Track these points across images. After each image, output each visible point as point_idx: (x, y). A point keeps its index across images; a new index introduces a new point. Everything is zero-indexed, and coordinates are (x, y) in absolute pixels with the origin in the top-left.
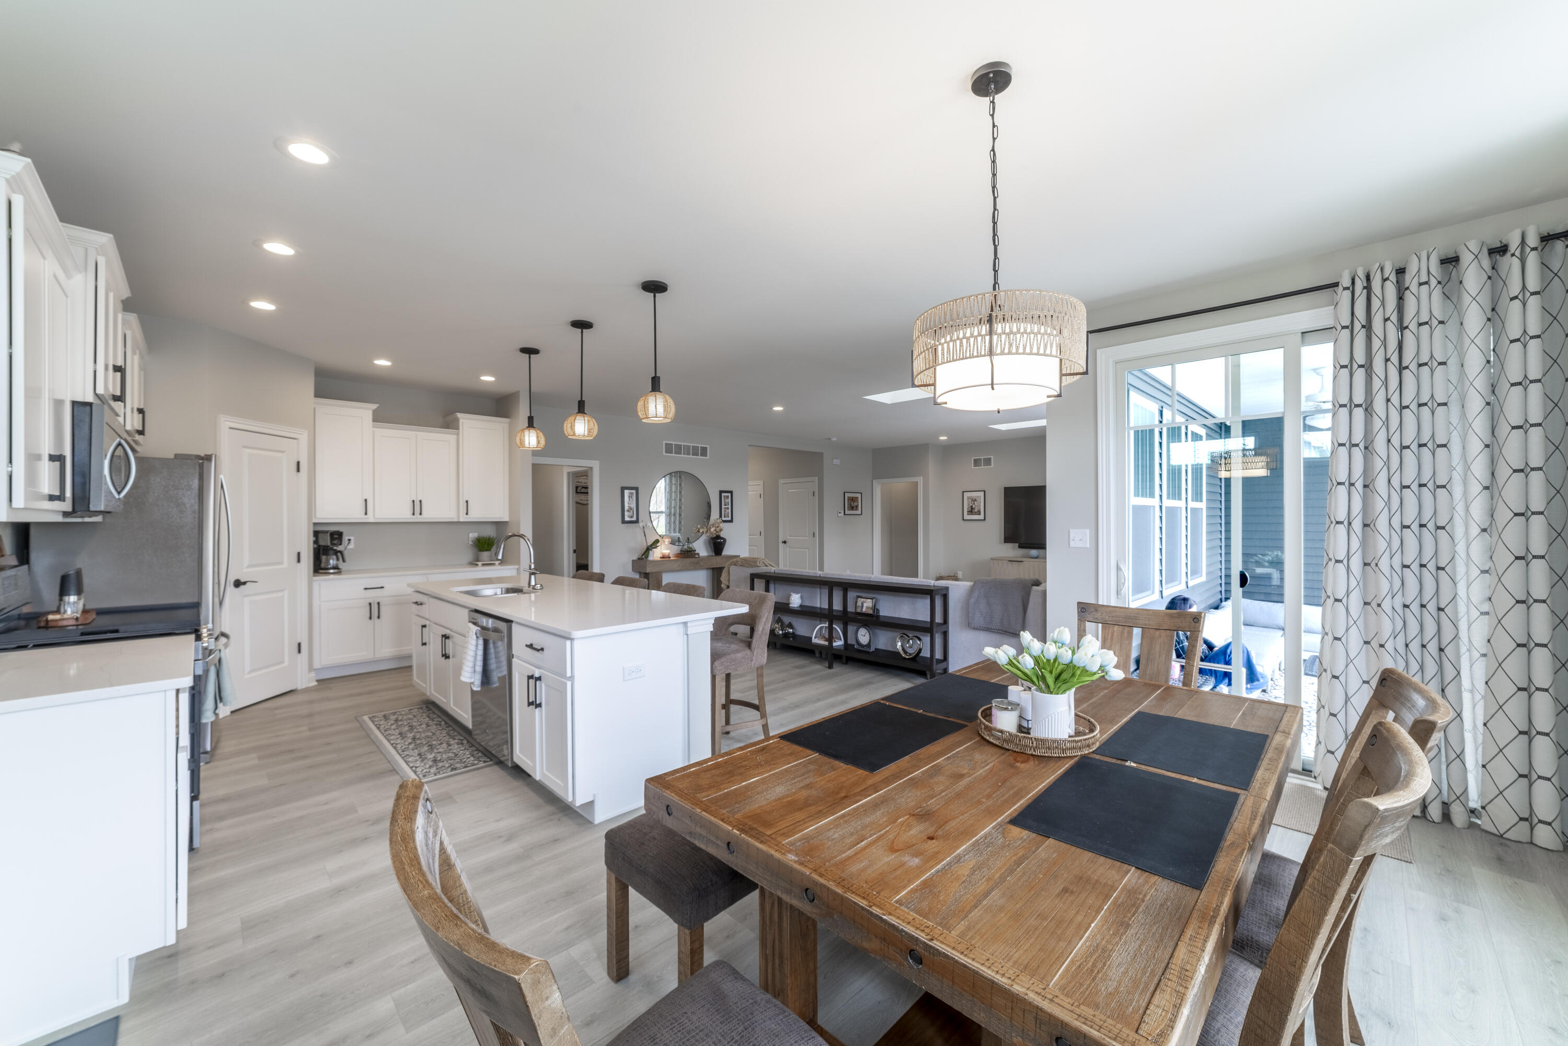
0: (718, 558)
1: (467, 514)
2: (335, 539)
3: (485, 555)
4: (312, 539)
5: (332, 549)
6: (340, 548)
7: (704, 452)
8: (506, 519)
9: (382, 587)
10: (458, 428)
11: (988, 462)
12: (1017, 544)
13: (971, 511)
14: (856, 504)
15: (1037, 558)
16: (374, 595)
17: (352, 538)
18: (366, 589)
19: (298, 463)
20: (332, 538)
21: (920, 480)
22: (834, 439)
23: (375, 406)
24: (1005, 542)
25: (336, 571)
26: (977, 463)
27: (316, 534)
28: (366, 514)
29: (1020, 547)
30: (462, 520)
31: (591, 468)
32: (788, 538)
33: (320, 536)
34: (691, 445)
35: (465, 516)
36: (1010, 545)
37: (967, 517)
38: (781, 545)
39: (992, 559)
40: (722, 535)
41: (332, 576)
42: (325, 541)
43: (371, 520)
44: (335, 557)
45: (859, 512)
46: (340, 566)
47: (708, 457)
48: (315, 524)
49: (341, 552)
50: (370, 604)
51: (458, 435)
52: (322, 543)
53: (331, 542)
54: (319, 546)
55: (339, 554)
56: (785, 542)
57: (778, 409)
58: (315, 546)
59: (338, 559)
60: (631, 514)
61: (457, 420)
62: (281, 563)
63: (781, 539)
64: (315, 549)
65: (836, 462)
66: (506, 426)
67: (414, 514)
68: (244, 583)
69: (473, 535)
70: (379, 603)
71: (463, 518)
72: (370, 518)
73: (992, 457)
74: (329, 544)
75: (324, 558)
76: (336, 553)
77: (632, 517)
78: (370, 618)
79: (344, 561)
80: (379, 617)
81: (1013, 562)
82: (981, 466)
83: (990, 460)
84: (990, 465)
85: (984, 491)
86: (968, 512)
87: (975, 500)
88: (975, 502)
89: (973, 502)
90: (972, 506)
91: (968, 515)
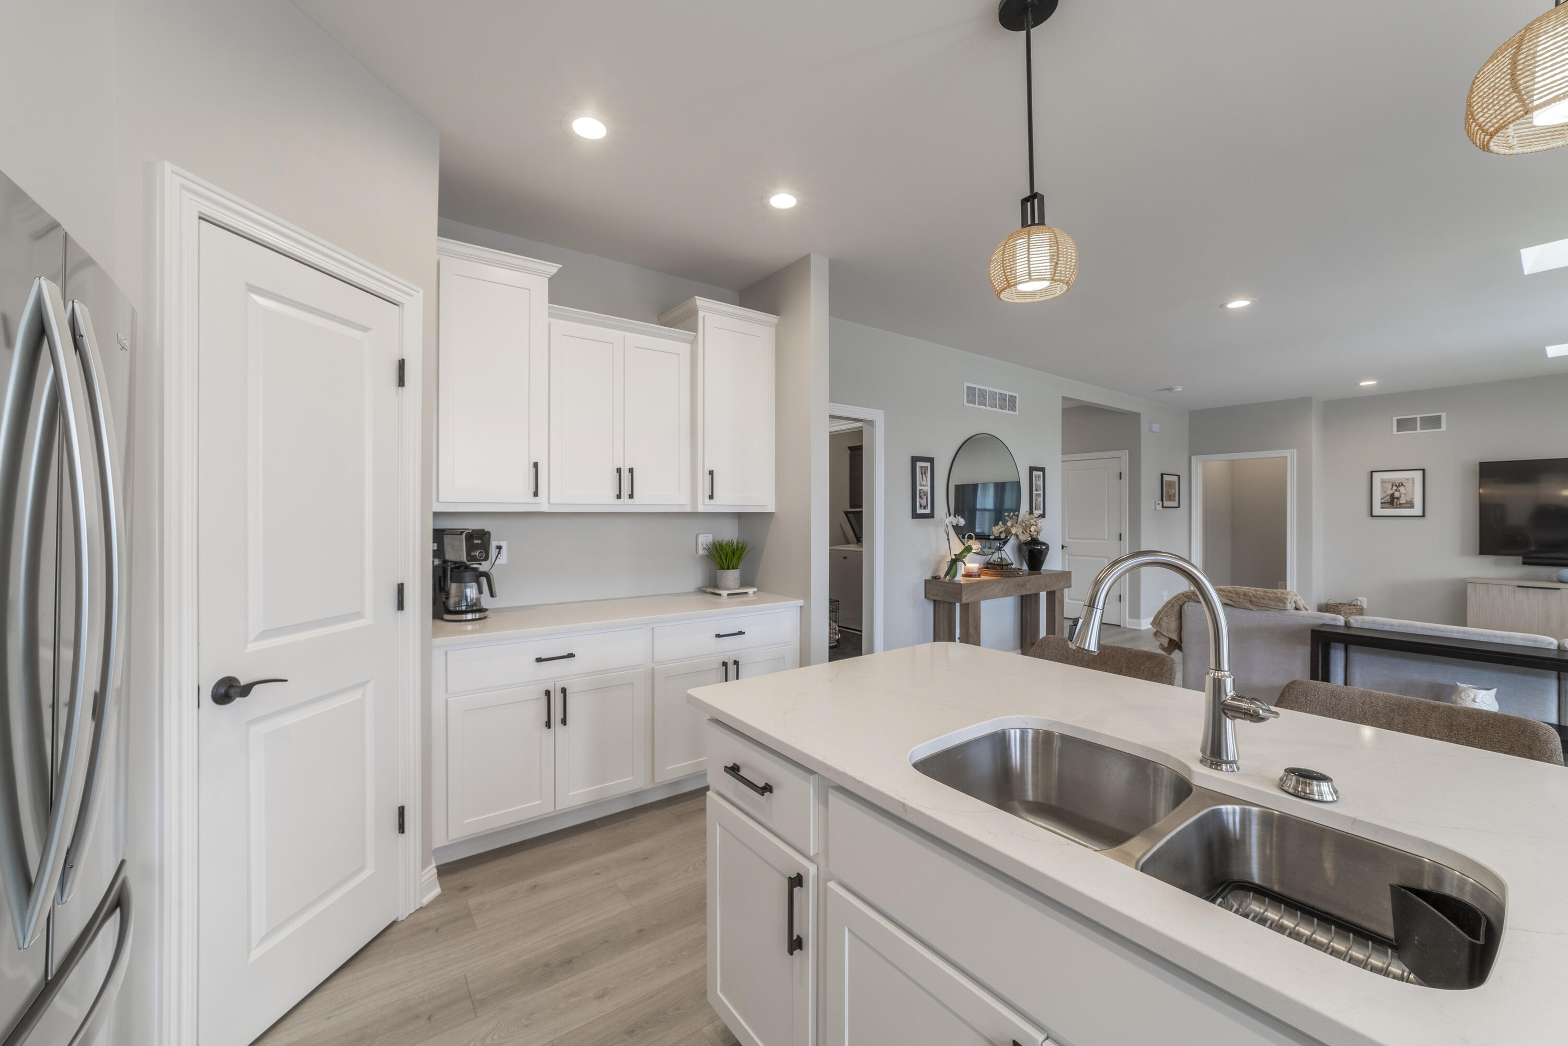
0: (1035, 575)
1: (711, 497)
2: (477, 547)
3: (731, 577)
4: (431, 546)
5: (467, 568)
6: (484, 567)
7: (1012, 403)
8: (771, 508)
9: (571, 655)
10: (694, 329)
11: (1434, 422)
12: (1517, 559)
13: (1392, 501)
14: (1173, 491)
16: (554, 674)
17: (504, 544)
18: (539, 660)
19: (402, 364)
20: (470, 547)
21: (1291, 456)
22: (1179, 389)
23: (553, 268)
24: (1481, 554)
25: (477, 615)
26: (1403, 425)
27: (439, 535)
28: (536, 494)
29: (1525, 563)
30: (701, 509)
31: (871, 423)
33: (447, 539)
35: (707, 501)
39: (1471, 582)
40: (1041, 538)
41: (469, 627)
42: (457, 552)
43: (545, 508)
44: (474, 585)
45: (1176, 503)
46: (484, 604)
48: (436, 515)
49: (486, 575)
50: (548, 693)
51: (693, 343)
52: (450, 556)
53: (468, 555)
54: (445, 562)
55: (484, 580)
56: (1063, 547)
58: (437, 562)
59: (480, 591)
60: (924, 501)
61: (694, 313)
62: (358, 615)
64: (435, 568)
65: (1156, 427)
66: (772, 331)
67: (619, 497)
68: (246, 690)
69: (705, 539)
70: (564, 691)
71: (704, 506)
72: (542, 505)
73: (1444, 414)
74: (465, 560)
75: (453, 588)
76: (478, 576)
77: (925, 508)
78: (548, 725)
79: (492, 595)
80: (564, 722)
81: (1530, 589)
82: (1416, 429)
83: (1438, 419)
84: (1440, 428)
85: (1423, 470)
86: (1382, 503)
87: (1401, 484)
88: (1402, 489)
89: (1395, 488)
90: (1392, 495)
91: (1382, 508)
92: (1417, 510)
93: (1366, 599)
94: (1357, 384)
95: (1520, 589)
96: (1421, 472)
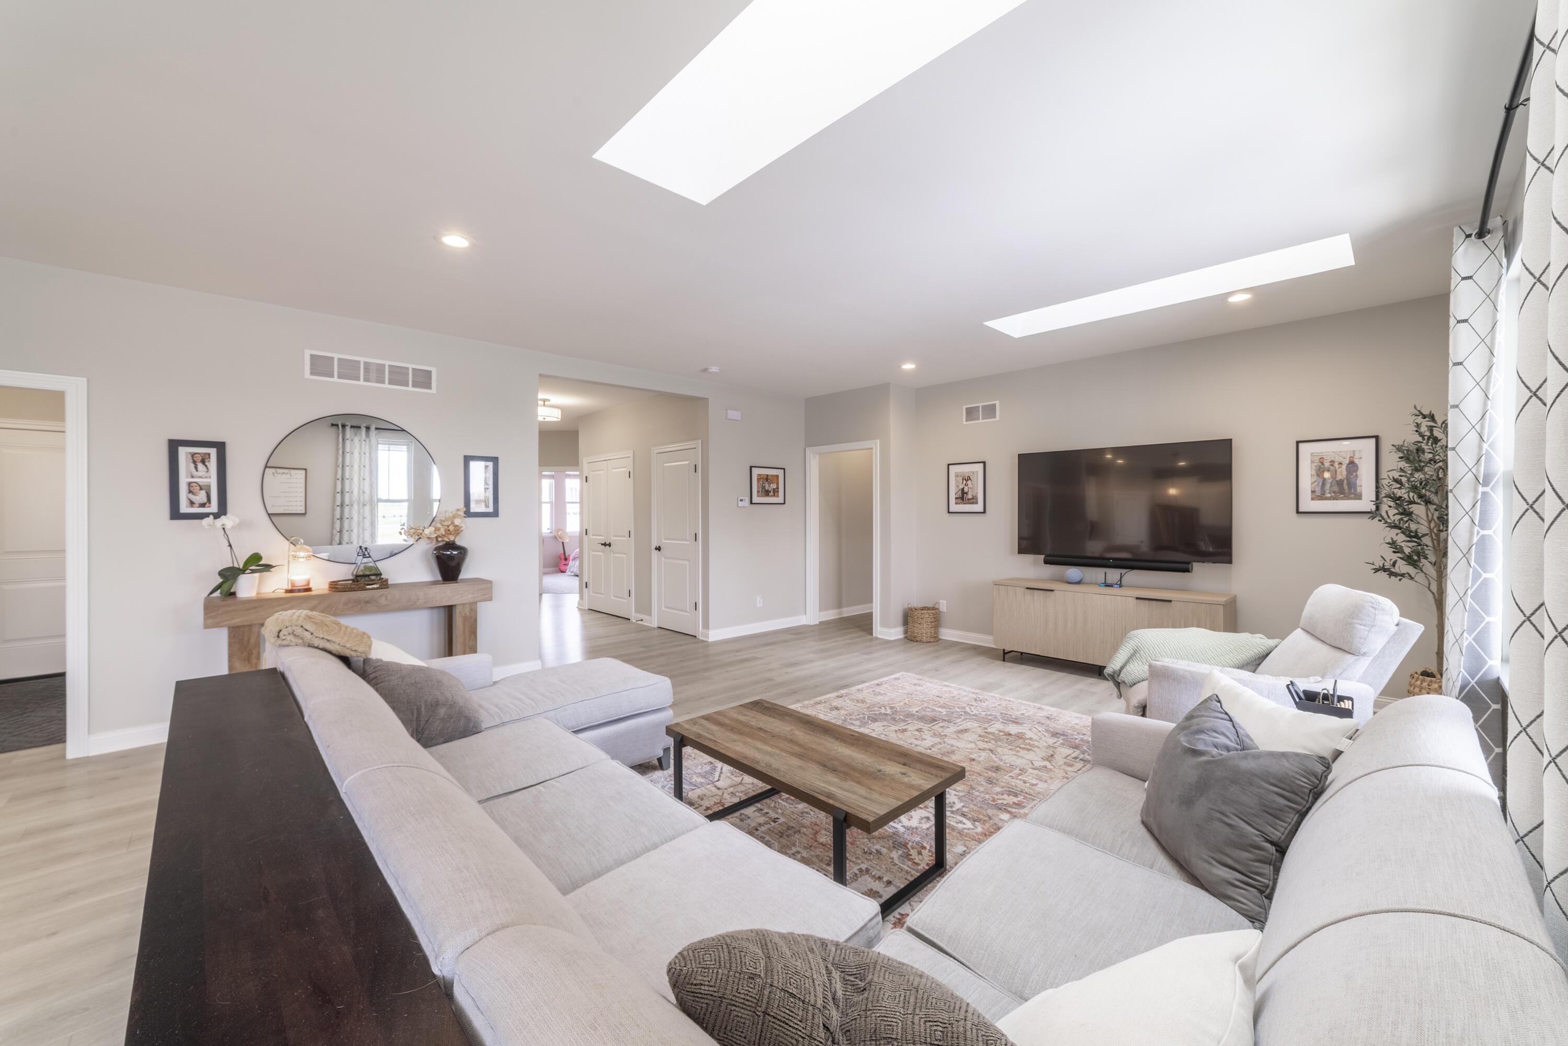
0: (450, 587)
7: (423, 379)
11: (990, 411)
12: (1042, 557)
13: (963, 497)
14: (774, 486)
15: (1079, 583)
21: (876, 445)
22: (714, 369)
24: (1019, 553)
26: (971, 413)
29: (1046, 562)
32: (664, 542)
34: (387, 363)
36: (1029, 558)
37: (954, 507)
38: (655, 553)
39: (997, 584)
40: (459, 542)
45: (780, 499)
47: (434, 390)
56: (658, 549)
57: (456, 241)
60: (201, 497)
63: (655, 544)
65: (734, 414)
73: (997, 403)
77: (203, 505)
81: (1035, 591)
82: (978, 419)
83: (993, 407)
84: (995, 417)
85: (984, 463)
86: (956, 498)
87: (969, 479)
88: (969, 482)
89: (965, 482)
90: (963, 489)
91: (956, 504)
92: (979, 507)
93: (945, 601)
94: (899, 367)
95: (1029, 590)
96: (982, 465)
